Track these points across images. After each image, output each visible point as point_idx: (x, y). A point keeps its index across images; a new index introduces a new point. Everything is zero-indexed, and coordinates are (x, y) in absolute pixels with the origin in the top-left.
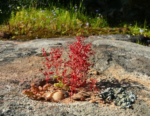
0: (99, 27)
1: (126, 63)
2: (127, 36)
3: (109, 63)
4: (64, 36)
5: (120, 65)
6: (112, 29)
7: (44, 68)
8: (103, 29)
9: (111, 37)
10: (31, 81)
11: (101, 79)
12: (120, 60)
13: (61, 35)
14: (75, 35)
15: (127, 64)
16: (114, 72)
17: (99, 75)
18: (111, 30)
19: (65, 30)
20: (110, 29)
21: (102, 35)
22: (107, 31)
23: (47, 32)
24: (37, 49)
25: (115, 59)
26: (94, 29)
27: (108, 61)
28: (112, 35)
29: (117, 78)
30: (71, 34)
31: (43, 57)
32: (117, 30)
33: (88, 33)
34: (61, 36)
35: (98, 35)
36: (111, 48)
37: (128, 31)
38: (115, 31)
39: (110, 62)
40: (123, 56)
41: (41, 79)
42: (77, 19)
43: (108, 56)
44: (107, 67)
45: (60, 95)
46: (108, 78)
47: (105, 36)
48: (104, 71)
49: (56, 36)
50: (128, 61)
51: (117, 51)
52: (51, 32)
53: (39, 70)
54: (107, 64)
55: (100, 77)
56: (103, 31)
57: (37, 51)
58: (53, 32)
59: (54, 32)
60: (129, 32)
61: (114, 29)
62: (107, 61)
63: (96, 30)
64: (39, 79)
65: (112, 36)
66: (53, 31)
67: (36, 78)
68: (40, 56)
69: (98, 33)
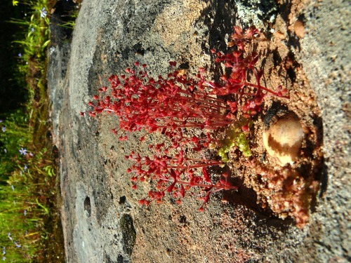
0: (26, 127)
1: (146, 10)
2: (51, 56)
3: (148, 49)
4: (55, 208)
5: (153, 20)
6: (32, 96)
7: (177, 216)
8: (33, 118)
9: (54, 91)
10: (237, 232)
11: (202, 53)
12: (139, 25)
13: (54, 215)
14: (52, 179)
15: (148, 7)
16: (174, 30)
17: (188, 63)
18: (35, 98)
19: (39, 207)
20: (32, 101)
21: (50, 115)
22: (37, 107)
23: (45, 254)
24: (109, 258)
25: (136, 38)
26: (34, 138)
27: (142, 52)
28: (48, 91)
29: (197, 14)
30: (48, 192)
31: (137, 230)
32: (35, 83)
33: (45, 150)
34: (56, 216)
35: (49, 124)
36: (100, 59)
37: (37, 58)
38: (38, 88)
39: (145, 47)
40: (125, 22)
41: (223, 206)
42: (8, 182)
43: (127, 58)
44: (161, 50)
45: (283, 125)
46: (195, 37)
47: (53, 107)
48: (174, 54)
49: (56, 227)
50: (138, 8)
51: (109, 42)
52: (45, 242)
53: (185, 226)
54: (150, 53)
55: (195, 59)
56: (38, 116)
57: (116, 256)
58: (46, 238)
59: (45, 236)
60: (39, 56)
61: (32, 91)
62: (143, 55)
63: (35, 133)
64: (225, 211)
65: (53, 88)
66: (42, 237)
67: (220, 224)
68: (134, 240)
69: (45, 127)
